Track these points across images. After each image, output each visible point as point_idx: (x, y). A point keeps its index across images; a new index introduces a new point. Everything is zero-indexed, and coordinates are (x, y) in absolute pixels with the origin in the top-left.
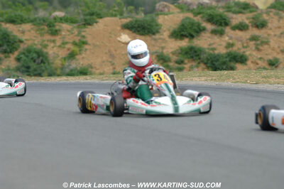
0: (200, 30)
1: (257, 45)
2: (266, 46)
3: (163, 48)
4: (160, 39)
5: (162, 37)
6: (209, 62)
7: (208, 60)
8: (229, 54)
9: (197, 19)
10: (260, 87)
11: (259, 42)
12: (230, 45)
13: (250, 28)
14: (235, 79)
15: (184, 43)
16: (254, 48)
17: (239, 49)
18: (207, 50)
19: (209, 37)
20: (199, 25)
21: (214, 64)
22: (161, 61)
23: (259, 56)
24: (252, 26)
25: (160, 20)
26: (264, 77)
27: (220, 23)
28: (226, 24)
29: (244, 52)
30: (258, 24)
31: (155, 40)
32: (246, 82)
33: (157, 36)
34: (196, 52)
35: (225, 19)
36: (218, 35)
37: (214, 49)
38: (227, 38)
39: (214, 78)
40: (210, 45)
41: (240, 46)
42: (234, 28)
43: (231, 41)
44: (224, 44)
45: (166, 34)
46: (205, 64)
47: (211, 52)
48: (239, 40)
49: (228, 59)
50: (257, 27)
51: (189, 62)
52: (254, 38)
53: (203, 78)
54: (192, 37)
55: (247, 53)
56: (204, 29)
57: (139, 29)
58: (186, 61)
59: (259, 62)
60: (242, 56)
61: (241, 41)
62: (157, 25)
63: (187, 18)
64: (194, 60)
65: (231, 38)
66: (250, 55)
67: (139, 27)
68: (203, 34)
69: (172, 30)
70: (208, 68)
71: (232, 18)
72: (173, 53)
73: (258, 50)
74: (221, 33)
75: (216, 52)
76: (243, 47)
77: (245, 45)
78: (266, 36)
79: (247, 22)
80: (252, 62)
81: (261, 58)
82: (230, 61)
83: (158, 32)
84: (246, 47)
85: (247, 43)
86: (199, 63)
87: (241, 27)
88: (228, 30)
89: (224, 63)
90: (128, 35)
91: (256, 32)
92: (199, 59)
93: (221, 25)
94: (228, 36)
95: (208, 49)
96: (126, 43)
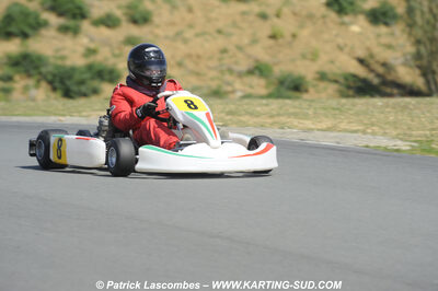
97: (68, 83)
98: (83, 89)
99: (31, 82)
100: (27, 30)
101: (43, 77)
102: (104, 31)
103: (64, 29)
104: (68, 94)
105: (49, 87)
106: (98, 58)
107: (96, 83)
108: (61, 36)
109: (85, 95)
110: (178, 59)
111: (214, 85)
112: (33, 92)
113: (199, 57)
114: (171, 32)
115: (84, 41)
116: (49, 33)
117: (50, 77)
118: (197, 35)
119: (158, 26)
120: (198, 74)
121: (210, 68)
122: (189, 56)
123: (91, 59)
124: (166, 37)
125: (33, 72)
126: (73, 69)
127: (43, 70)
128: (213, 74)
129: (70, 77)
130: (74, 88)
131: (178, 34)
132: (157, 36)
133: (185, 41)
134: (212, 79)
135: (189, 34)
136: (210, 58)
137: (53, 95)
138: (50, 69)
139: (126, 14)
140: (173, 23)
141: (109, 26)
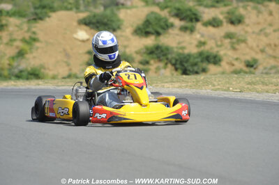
0: (167, 26)
1: (232, 44)
2: (243, 45)
3: (126, 47)
4: (122, 36)
5: (124, 34)
6: (178, 62)
7: (176, 60)
8: (201, 54)
9: (164, 14)
10: (247, 96)
11: (234, 40)
12: (202, 44)
13: (225, 24)
14: (214, 85)
15: (150, 41)
16: (229, 47)
17: (211, 48)
18: (175, 50)
19: (177, 35)
20: (166, 21)
21: (183, 65)
23: (235, 57)
24: (227, 22)
25: (122, 14)
26: (249, 84)
27: (190, 18)
28: (197, 20)
29: (218, 52)
30: (234, 19)
32: (228, 90)
34: (162, 51)
35: (195, 14)
36: (188, 32)
37: (183, 48)
38: (198, 36)
39: (189, 84)
40: (179, 43)
41: (214, 45)
42: (206, 24)
43: (203, 40)
44: (195, 42)
45: (128, 31)
46: (174, 65)
47: (180, 51)
48: (213, 37)
49: (199, 60)
50: (232, 23)
51: (155, 62)
52: (229, 36)
53: (177, 85)
54: (158, 34)
55: (222, 53)
56: (172, 25)
57: (98, 25)
58: (152, 62)
59: (235, 63)
60: (215, 57)
61: (215, 39)
62: (119, 20)
63: (152, 13)
64: (160, 61)
65: (202, 36)
66: (225, 55)
67: (98, 22)
68: (170, 31)
69: (135, 26)
70: (176, 69)
71: (204, 13)
72: (137, 53)
73: (234, 49)
74: (192, 30)
75: (186, 52)
76: (217, 46)
77: (219, 43)
78: (242, 33)
79: (221, 17)
80: (228, 63)
81: (237, 59)
82: (202, 61)
83: (119, 28)
84: (220, 46)
85: (221, 41)
86: (166, 64)
87: (214, 23)
88: (199, 26)
89: (196, 64)
90: (86, 31)
91: (232, 29)
92: (167, 59)
93: (191, 20)
94: (199, 33)
95: (177, 48)
96: (83, 41)
97: (186, 65)
98: (196, 68)
99: (161, 65)
100: (160, 30)
101: (169, 61)
102: (211, 30)
103: (184, 29)
104: (185, 72)
105: (173, 68)
106: (206, 48)
107: (204, 65)
108: (182, 33)
109: (197, 73)
110: (261, 47)
112: (163, 71)
113: (276, 45)
114: (257, 29)
116: (174, 31)
117: (174, 61)
118: (275, 31)
119: (248, 25)
120: (275, 57)
122: (269, 45)
123: (202, 49)
124: (253, 33)
125: (162, 58)
126: (189, 55)
127: (170, 56)
129: (187, 61)
130: (190, 68)
132: (246, 32)
133: (267, 35)
135: (269, 30)
137: (175, 73)
138: (174, 55)
139: (226, 18)
140: (259, 23)
141: (214, 26)
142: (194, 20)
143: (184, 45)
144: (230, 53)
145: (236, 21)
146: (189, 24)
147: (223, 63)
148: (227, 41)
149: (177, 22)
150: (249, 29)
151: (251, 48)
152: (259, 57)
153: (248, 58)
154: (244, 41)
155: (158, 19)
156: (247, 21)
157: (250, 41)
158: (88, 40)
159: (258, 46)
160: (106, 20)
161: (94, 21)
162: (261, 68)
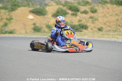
0: (66, 13)
1: (93, 21)
2: (97, 22)
3: (49, 22)
8: (80, 25)
9: (65, 8)
10: (102, 39)
11: (93, 19)
12: (80, 21)
14: (88, 36)
16: (91, 22)
17: (84, 23)
18: (69, 23)
20: (65, 11)
22: (48, 28)
24: (90, 12)
25: (47, 8)
26: (102, 35)
28: (78, 11)
30: (93, 11)
31: (45, 18)
32: (94, 37)
33: (46, 16)
35: (77, 9)
36: (74, 16)
37: (72, 23)
40: (71, 20)
42: (82, 13)
43: (80, 19)
44: (77, 20)
45: (49, 15)
49: (79, 27)
50: (92, 12)
52: (91, 18)
55: (88, 24)
56: (68, 13)
57: (37, 13)
59: (94, 29)
60: (86, 26)
61: (85, 19)
62: (46, 11)
63: (60, 8)
65: (80, 17)
66: (90, 25)
68: (67, 15)
69: (53, 13)
71: (81, 8)
73: (93, 23)
74: (76, 15)
75: (74, 24)
76: (86, 22)
77: (87, 21)
79: (88, 10)
81: (94, 27)
83: (46, 14)
87: (85, 12)
88: (79, 13)
89: (77, 29)
90: (33, 15)
91: (92, 15)
93: (76, 11)
94: (79, 16)
96: (31, 20)
98: (78, 31)
100: (63, 15)
102: (84, 15)
103: (73, 15)
106: (82, 23)
107: (81, 29)
110: (104, 22)
111: (114, 29)
113: (110, 22)
114: (102, 15)
115: (78, 18)
116: (69, 16)
118: (110, 16)
119: (99, 13)
120: (110, 26)
121: (113, 25)
122: (108, 21)
123: (80, 23)
124: (101, 16)
126: (75, 26)
128: (114, 26)
131: (105, 15)
132: (98, 16)
133: (106, 17)
134: (114, 28)
135: (107, 15)
136: (114, 22)
139: (90, 10)
140: (103, 13)
141: (85, 14)
142: (77, 11)
143: (73, 21)
144: (92, 25)
145: (94, 11)
146: (75, 13)
147: (89, 29)
148: (90, 20)
149: (70, 12)
150: (99, 15)
151: (100, 23)
152: (104, 26)
153: (99, 27)
154: (97, 20)
155: (62, 11)
156: (98, 11)
157: (100, 20)
158: (33, 19)
159: (103, 22)
160: (40, 11)
161: (36, 11)
162: (104, 31)
